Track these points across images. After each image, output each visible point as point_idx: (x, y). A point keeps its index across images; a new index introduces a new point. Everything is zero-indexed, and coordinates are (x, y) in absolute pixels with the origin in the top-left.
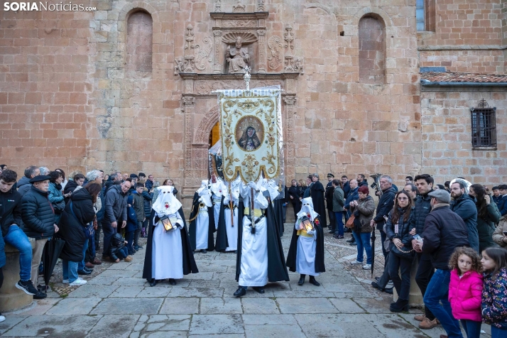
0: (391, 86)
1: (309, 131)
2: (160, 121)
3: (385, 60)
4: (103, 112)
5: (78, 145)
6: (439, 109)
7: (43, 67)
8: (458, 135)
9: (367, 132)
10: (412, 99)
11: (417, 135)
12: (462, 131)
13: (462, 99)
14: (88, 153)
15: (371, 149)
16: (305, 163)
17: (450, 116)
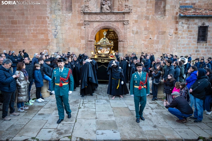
0: (167, 17)
1: (133, 35)
2: (76, 31)
3: (166, 6)
5: (46, 41)
6: (186, 26)
7: (30, 9)
8: (192, 37)
9: (156, 36)
10: (175, 22)
11: (176, 37)
12: (194, 35)
13: (195, 22)
14: (50, 44)
15: (157, 42)
16: (131, 48)
17: (190, 29)
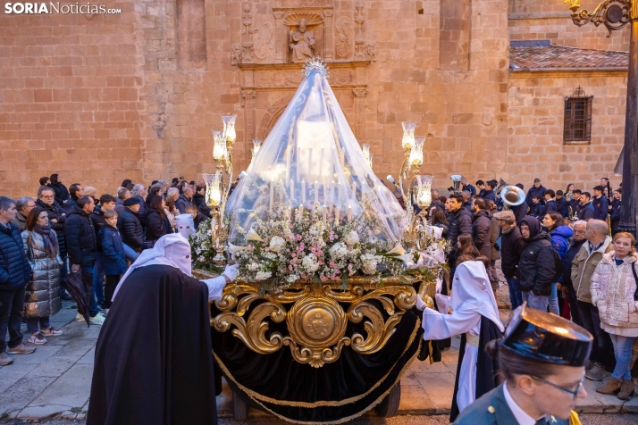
0: (475, 73)
1: (381, 126)
3: (470, 42)
4: (156, 109)
5: (133, 146)
6: (528, 99)
7: (87, 59)
8: (548, 127)
9: (446, 127)
10: (499, 88)
11: (502, 129)
13: (555, 86)
14: (144, 155)
15: (450, 145)
16: (377, 161)
17: (541, 107)
